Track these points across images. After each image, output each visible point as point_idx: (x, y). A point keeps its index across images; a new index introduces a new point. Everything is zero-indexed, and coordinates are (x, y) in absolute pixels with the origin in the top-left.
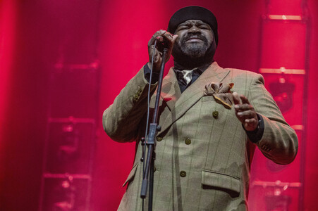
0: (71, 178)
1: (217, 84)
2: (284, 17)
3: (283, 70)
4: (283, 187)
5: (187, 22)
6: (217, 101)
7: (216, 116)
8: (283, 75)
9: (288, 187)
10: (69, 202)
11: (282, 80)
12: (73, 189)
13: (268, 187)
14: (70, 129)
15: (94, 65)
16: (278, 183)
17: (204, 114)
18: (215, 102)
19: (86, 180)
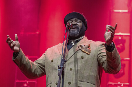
0: (28, 82)
1: (83, 45)
2: (120, 11)
3: (120, 34)
4: (121, 85)
6: (83, 52)
7: (82, 58)
8: (120, 36)
9: (124, 85)
11: (120, 38)
13: (114, 85)
15: (38, 33)
16: (119, 83)
18: (82, 52)
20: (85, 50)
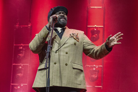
0: (22, 65)
2: (96, 7)
4: (96, 67)
5: (59, 12)
6: (74, 39)
7: (75, 44)
8: (95, 27)
9: (98, 67)
10: (22, 73)
12: (23, 69)
13: (91, 67)
14: (21, 48)
15: (30, 25)
16: (94, 66)
17: (71, 43)
19: (28, 65)
20: (76, 37)
